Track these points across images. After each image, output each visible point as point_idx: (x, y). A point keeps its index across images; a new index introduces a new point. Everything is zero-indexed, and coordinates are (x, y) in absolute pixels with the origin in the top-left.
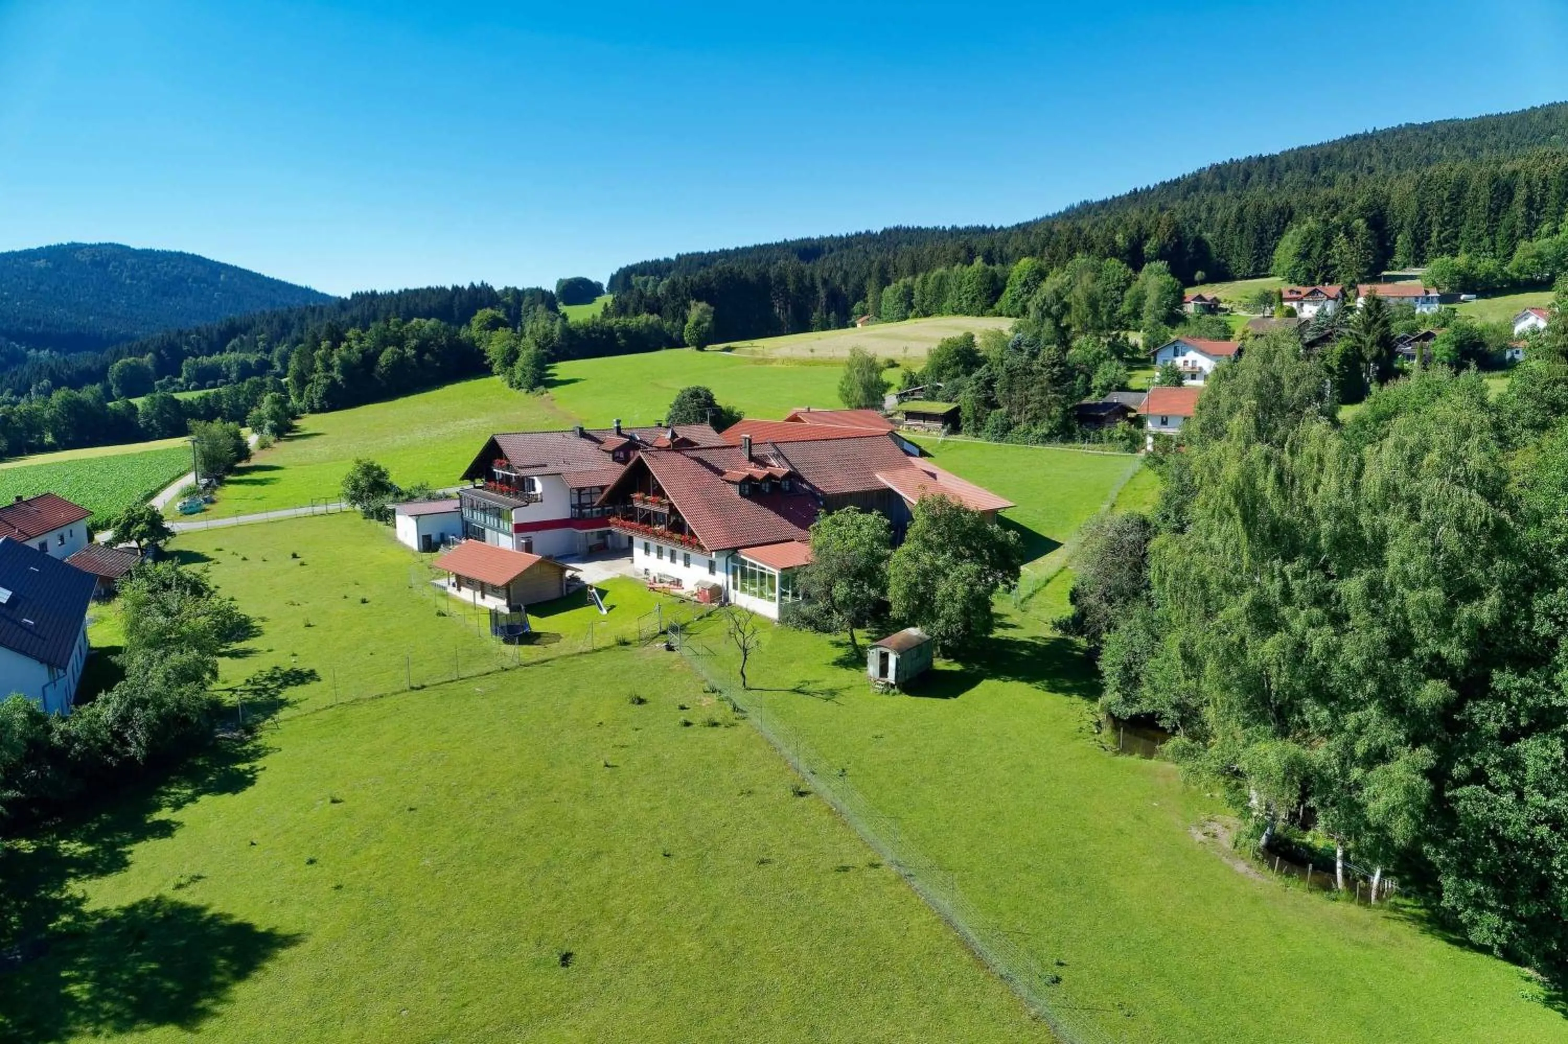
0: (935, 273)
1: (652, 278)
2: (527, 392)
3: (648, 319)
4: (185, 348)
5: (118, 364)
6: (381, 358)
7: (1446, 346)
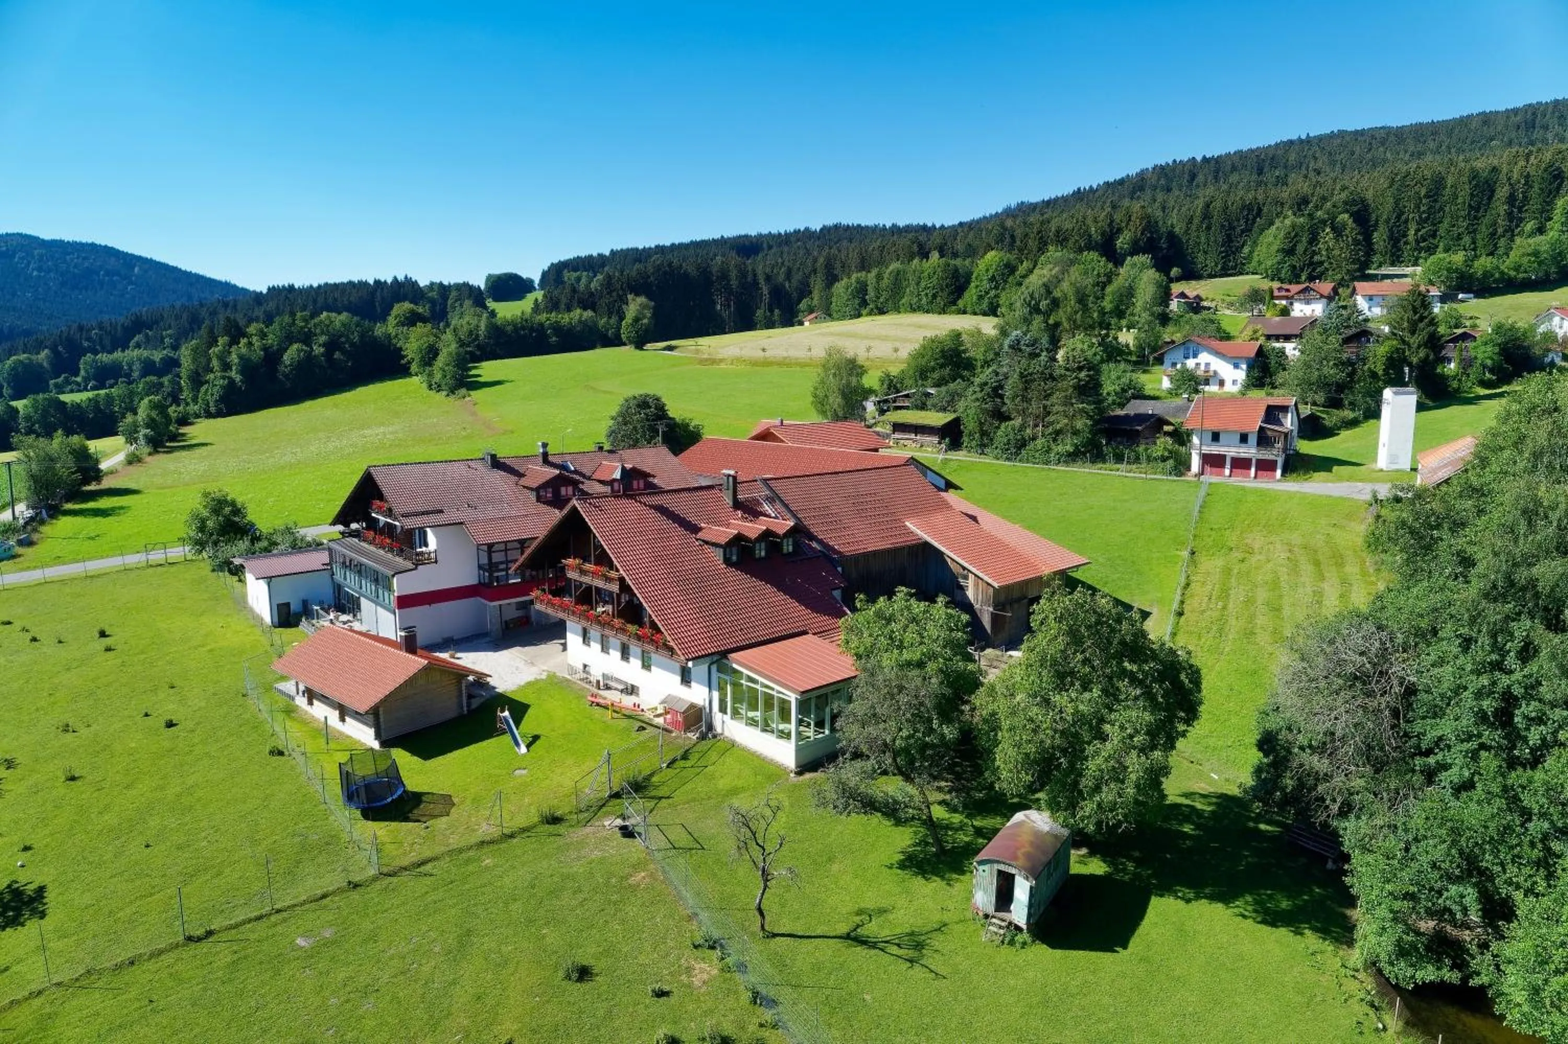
0: (891, 268)
1: (585, 273)
2: (448, 395)
3: (581, 316)
4: (86, 344)
5: (9, 362)
6: (285, 357)
7: (1489, 348)
